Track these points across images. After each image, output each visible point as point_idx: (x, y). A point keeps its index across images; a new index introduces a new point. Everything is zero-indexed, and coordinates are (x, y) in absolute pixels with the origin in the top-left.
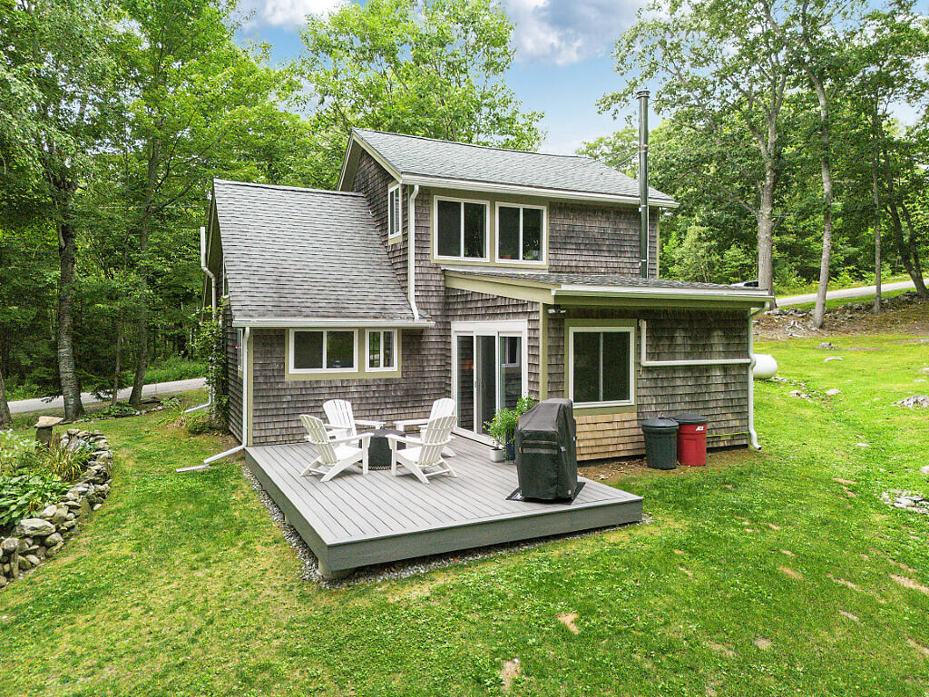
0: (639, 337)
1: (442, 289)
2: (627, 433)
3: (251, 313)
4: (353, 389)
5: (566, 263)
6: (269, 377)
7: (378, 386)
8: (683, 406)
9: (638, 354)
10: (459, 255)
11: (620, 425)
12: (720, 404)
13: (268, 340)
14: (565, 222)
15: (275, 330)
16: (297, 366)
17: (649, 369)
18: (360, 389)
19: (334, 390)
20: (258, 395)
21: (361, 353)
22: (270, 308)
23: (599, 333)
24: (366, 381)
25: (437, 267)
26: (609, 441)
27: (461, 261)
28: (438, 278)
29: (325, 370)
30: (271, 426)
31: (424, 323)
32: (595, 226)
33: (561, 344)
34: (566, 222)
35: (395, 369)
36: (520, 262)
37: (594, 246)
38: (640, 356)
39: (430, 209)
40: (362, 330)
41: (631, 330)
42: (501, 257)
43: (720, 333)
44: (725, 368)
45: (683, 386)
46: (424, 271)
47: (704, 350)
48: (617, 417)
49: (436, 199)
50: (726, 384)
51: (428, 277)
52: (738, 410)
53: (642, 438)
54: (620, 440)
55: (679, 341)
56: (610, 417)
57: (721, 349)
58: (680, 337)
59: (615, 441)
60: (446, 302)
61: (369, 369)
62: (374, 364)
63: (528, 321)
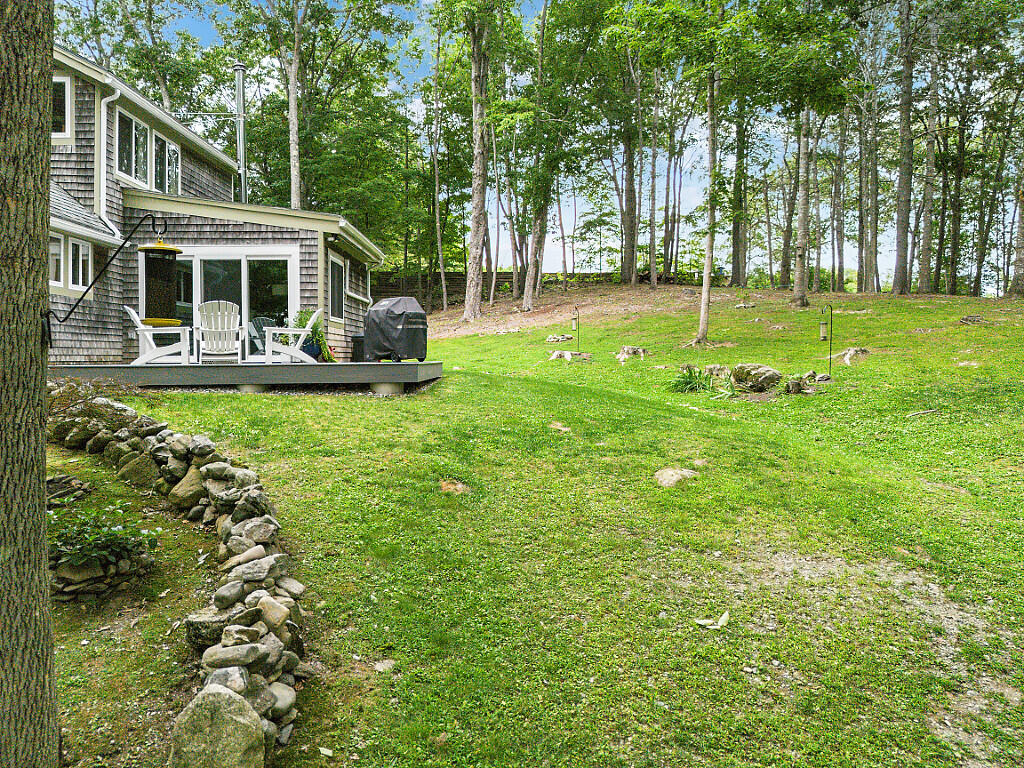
1: (120, 208)
4: (60, 307)
10: (131, 175)
11: (340, 338)
18: (65, 307)
21: (65, 265)
24: (70, 299)
25: (117, 183)
27: (133, 183)
28: (118, 195)
34: (191, 167)
38: (345, 286)
39: (114, 118)
40: (67, 239)
41: (343, 266)
46: (110, 184)
51: (112, 192)
55: (353, 280)
60: (125, 224)
61: (71, 286)
62: (75, 281)
63: (301, 246)
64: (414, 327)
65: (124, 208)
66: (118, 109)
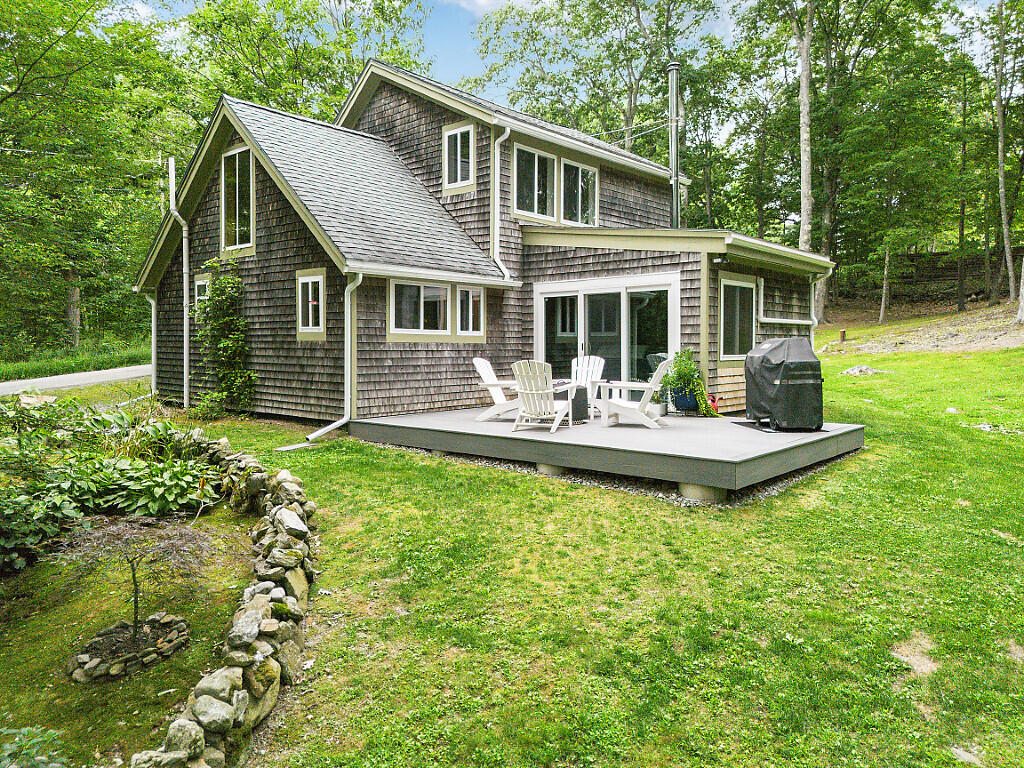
0: (756, 294)
1: (521, 246)
3: (361, 257)
4: (446, 354)
6: (371, 336)
7: (468, 352)
9: (757, 313)
10: (533, 210)
15: (378, 279)
16: (397, 325)
18: (452, 354)
19: (430, 355)
20: (362, 356)
21: (452, 313)
22: (377, 254)
23: (737, 287)
24: (458, 345)
25: (516, 221)
27: (535, 218)
28: (517, 234)
29: (422, 331)
30: (374, 395)
34: (613, 188)
35: (482, 334)
36: (579, 224)
39: (512, 157)
40: (453, 286)
41: (753, 286)
42: (564, 217)
43: (797, 296)
46: (506, 225)
47: (789, 311)
51: (509, 232)
55: (777, 300)
57: (797, 311)
58: (777, 296)
60: (524, 262)
61: (460, 332)
62: (464, 327)
63: (682, 272)
64: (799, 382)
65: (524, 246)
66: (517, 146)
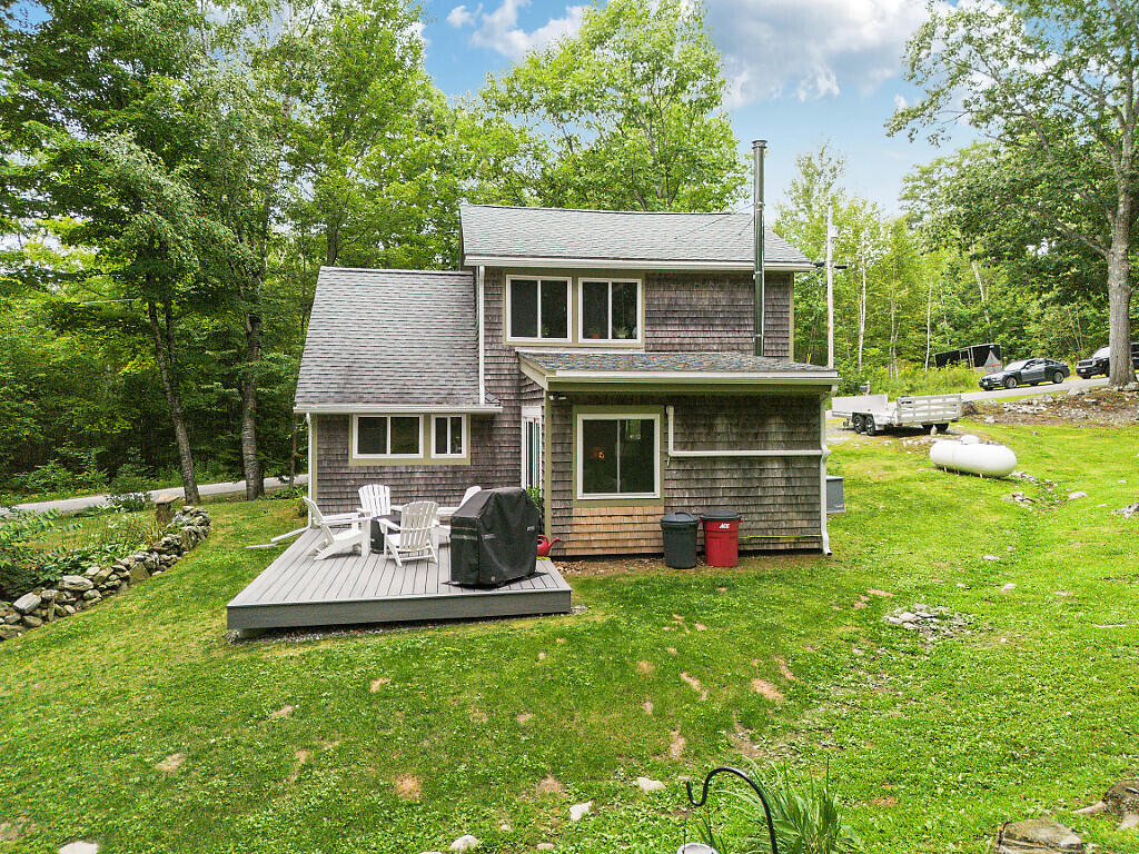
0: (665, 425)
1: (516, 372)
2: (651, 527)
3: (311, 400)
4: (418, 475)
5: (667, 341)
6: (333, 461)
7: (445, 473)
8: (725, 501)
9: (665, 443)
10: (536, 336)
11: (642, 519)
12: (779, 500)
13: (333, 425)
14: (665, 296)
15: (339, 415)
16: (360, 452)
17: (679, 460)
18: (425, 475)
19: (398, 476)
21: (426, 438)
22: (332, 394)
23: (616, 421)
24: (433, 467)
25: (511, 349)
26: (628, 536)
27: (537, 343)
28: (511, 361)
29: (389, 455)
30: (335, 509)
31: (493, 408)
32: (704, 298)
33: (568, 431)
34: (667, 294)
35: (464, 456)
36: (610, 341)
37: (704, 319)
38: (667, 446)
39: (503, 288)
40: (427, 416)
41: (657, 418)
42: (585, 336)
43: (778, 420)
44: (785, 459)
45: (726, 480)
46: (495, 354)
47: (758, 439)
48: (639, 511)
49: (509, 278)
50: (788, 479)
51: (500, 360)
52: (806, 508)
53: (660, 535)
54: (640, 535)
55: (720, 429)
56: (630, 511)
57: (781, 439)
58: (721, 425)
59: (635, 536)
60: (520, 386)
61: (435, 455)
62: (441, 450)
65: (520, 371)
